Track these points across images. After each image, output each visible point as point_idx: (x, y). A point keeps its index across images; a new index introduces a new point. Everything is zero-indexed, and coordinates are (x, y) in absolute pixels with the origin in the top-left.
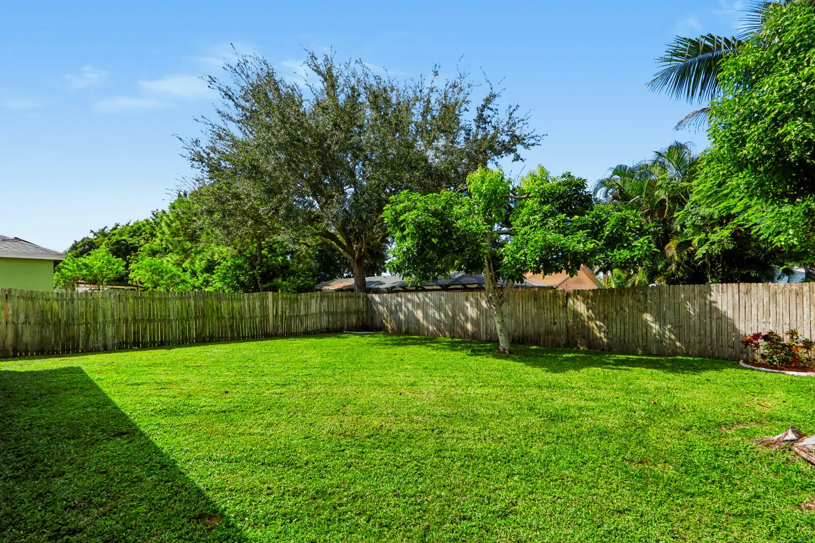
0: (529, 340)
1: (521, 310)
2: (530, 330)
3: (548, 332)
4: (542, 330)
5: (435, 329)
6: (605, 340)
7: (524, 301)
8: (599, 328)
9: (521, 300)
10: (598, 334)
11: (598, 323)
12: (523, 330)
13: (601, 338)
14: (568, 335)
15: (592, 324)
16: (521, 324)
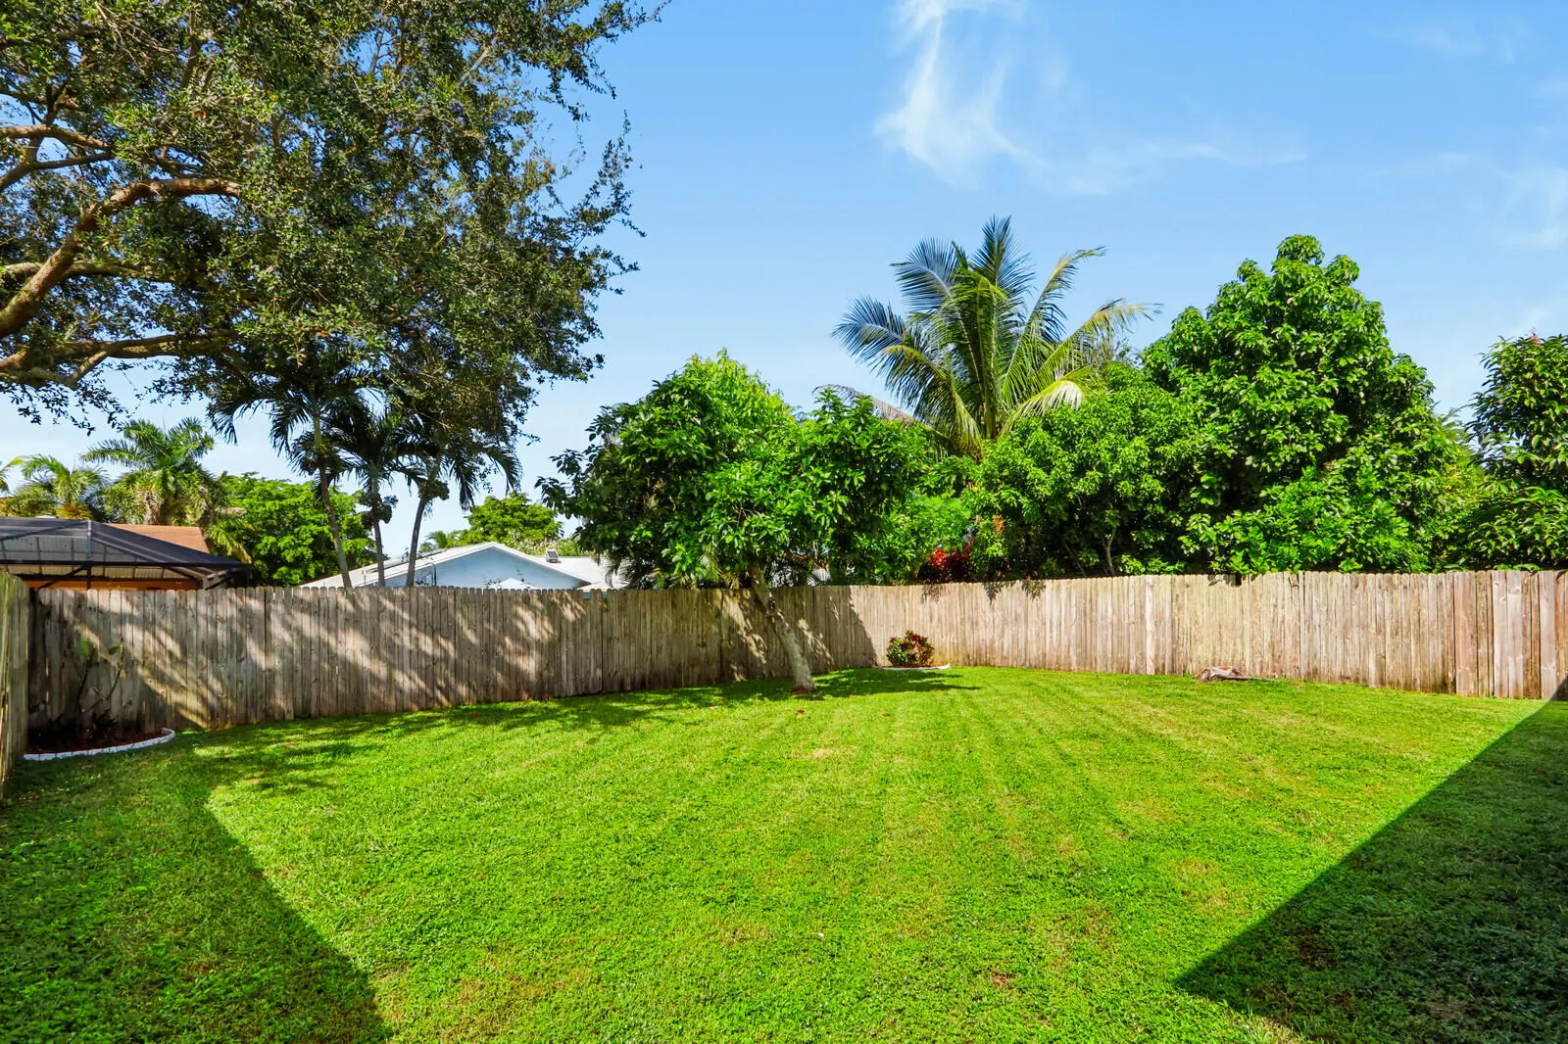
0: (662, 680)
1: (648, 626)
2: (664, 661)
3: (694, 662)
4: (683, 660)
5: (423, 685)
6: (764, 661)
7: (654, 608)
8: (758, 643)
9: (648, 605)
10: (757, 655)
11: (757, 637)
12: (652, 664)
13: (760, 659)
14: (721, 662)
15: (749, 639)
16: (648, 651)
